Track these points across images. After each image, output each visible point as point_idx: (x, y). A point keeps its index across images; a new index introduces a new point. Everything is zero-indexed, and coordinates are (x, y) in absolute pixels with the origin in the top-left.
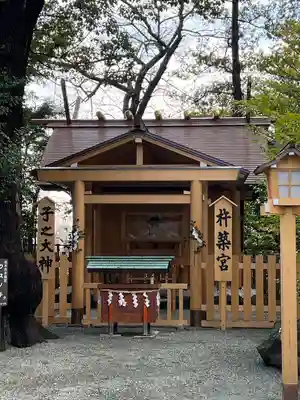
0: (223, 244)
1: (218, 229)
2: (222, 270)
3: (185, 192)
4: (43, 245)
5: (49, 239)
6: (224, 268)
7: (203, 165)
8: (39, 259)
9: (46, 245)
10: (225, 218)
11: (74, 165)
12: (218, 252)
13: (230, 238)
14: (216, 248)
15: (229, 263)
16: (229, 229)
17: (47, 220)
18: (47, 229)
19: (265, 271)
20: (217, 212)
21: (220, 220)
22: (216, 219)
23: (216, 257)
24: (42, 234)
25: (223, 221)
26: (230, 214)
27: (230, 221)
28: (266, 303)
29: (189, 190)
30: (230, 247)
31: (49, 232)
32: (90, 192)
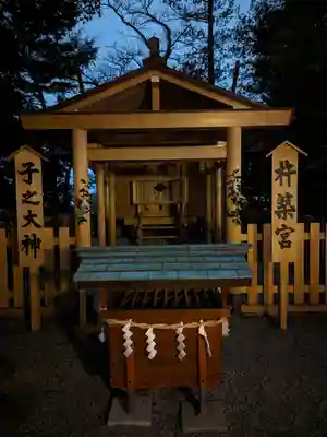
0: (283, 212)
2: (283, 247)
3: (219, 143)
4: (26, 218)
6: (285, 244)
8: (21, 238)
9: (30, 218)
10: (288, 175)
12: (277, 222)
13: (294, 202)
14: (274, 217)
15: (292, 238)
16: (293, 191)
17: (29, 182)
18: (29, 194)
20: (275, 166)
21: (280, 177)
22: (274, 175)
23: (274, 229)
24: (24, 201)
25: (285, 178)
26: (296, 168)
27: (294, 178)
29: (225, 140)
30: (295, 214)
31: (34, 199)
32: (95, 145)
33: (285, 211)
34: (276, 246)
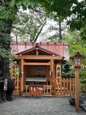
0: (58, 76)
1: (57, 72)
3: (49, 62)
5: (14, 74)
6: (59, 81)
7: (53, 55)
8: (12, 79)
9: (14, 75)
10: (59, 69)
11: (21, 55)
12: (57, 77)
13: (60, 74)
14: (57, 76)
16: (60, 72)
17: (14, 69)
18: (14, 71)
19: (69, 83)
20: (57, 67)
22: (57, 69)
23: (57, 79)
25: (59, 70)
26: (60, 68)
27: (60, 70)
28: (69, 91)
29: (50, 62)
32: (25, 62)
33: (59, 76)
34: (57, 82)
